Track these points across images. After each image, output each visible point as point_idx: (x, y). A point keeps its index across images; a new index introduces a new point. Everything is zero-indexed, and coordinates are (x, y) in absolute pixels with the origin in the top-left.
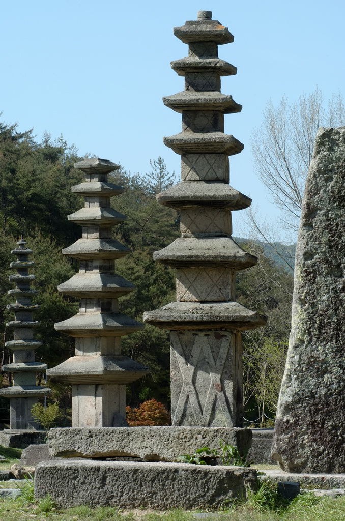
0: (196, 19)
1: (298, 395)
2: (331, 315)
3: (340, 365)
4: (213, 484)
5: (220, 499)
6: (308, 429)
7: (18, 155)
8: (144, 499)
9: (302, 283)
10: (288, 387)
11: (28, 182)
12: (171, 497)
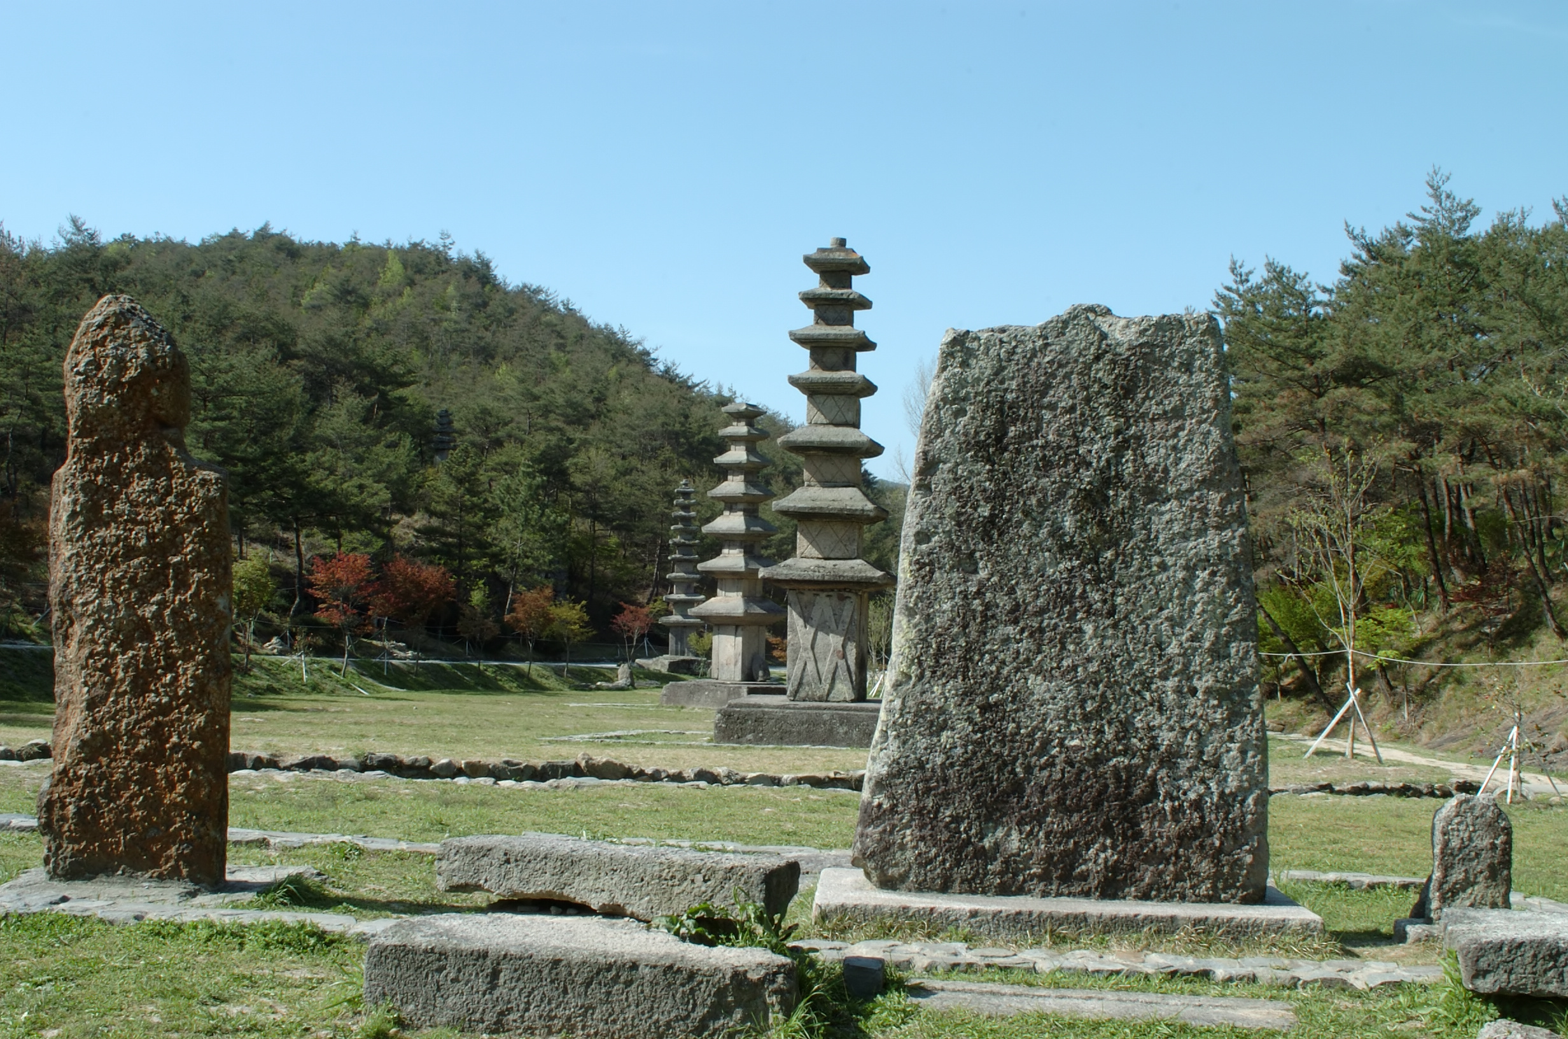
0: (829, 246)
1: (898, 763)
2: (957, 635)
3: (969, 718)
4: (705, 996)
5: (717, 1026)
6: (912, 820)
7: (692, 401)
8: (569, 1019)
9: (911, 581)
10: (881, 750)
11: (700, 427)
12: (621, 1018)
